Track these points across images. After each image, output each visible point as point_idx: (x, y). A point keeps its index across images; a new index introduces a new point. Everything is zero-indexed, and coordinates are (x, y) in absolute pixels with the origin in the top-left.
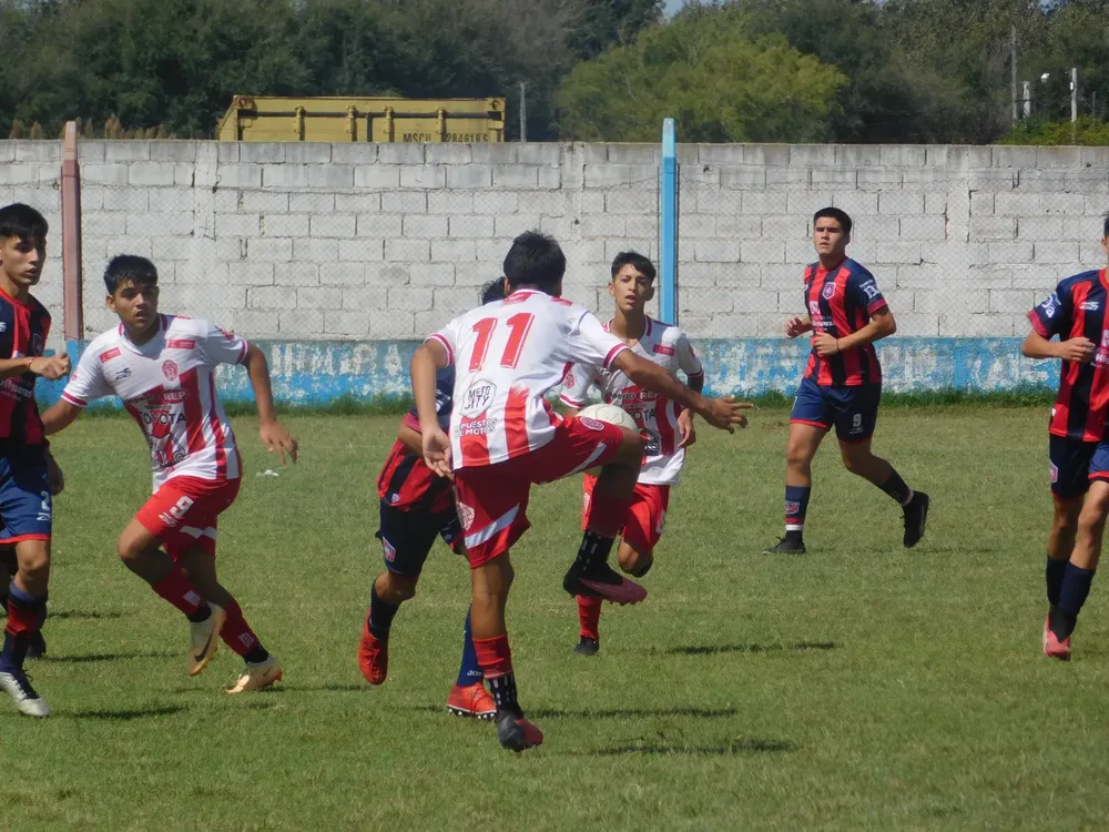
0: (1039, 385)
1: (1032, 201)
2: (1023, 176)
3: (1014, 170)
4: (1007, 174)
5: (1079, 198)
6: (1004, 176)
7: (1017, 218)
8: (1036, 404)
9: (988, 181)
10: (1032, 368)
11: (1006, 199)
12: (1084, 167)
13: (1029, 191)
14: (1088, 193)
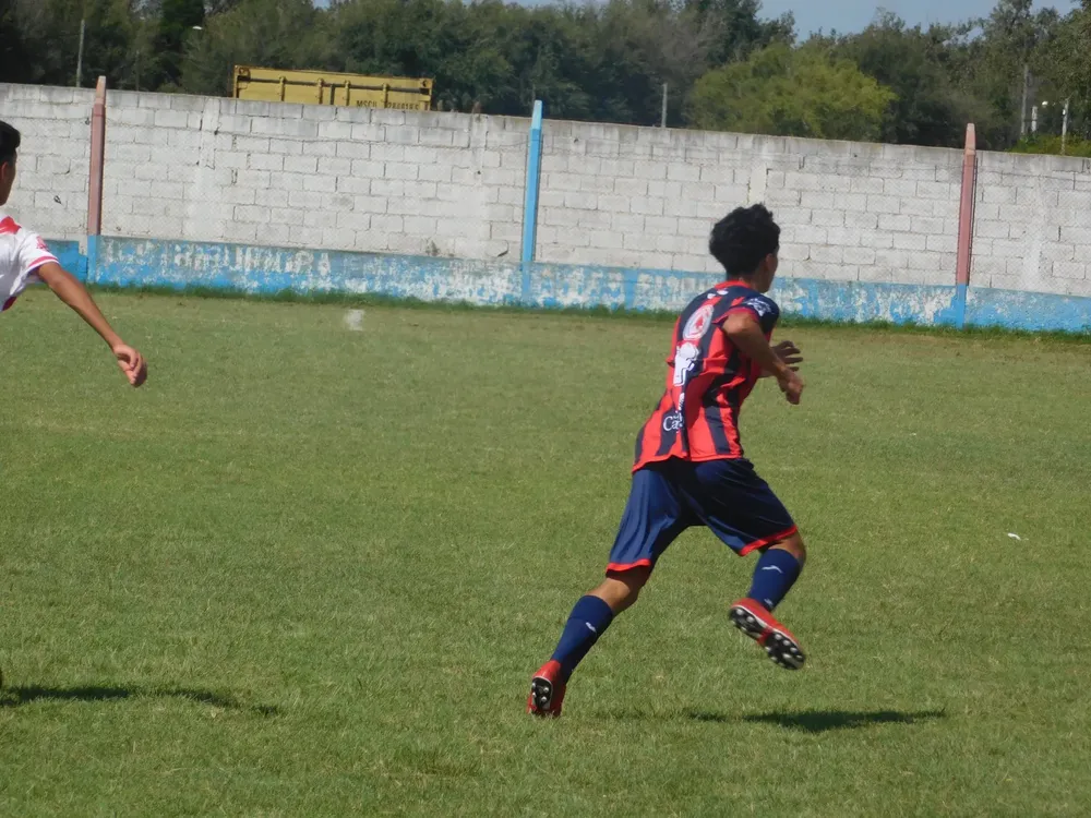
0: (794, 314)
1: (812, 180)
2: (807, 161)
3: (800, 156)
4: (795, 157)
5: (846, 179)
6: (794, 160)
7: (800, 191)
8: (792, 327)
9: (782, 163)
10: (791, 300)
11: (793, 177)
12: (852, 156)
13: (811, 171)
14: (853, 176)
